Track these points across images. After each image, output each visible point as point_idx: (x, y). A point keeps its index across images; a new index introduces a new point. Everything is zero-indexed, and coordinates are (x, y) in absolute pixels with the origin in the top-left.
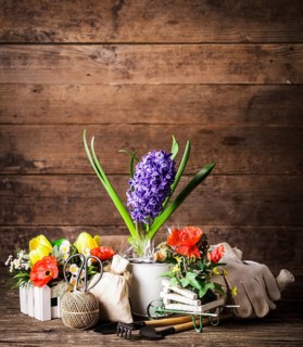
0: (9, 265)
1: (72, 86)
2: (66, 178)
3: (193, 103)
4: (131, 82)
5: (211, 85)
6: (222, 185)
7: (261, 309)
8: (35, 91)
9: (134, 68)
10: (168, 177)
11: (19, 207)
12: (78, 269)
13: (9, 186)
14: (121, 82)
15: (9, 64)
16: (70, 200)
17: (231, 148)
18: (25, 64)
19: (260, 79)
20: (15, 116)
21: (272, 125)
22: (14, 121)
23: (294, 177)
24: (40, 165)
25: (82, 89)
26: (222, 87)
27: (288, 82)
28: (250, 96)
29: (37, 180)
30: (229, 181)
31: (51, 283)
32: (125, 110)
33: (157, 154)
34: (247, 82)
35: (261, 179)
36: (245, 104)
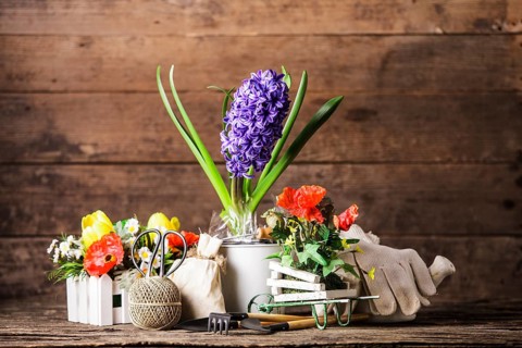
0: (53, 252)
1: (134, 38)
2: (126, 167)
3: (303, 61)
4: (216, 32)
5: (329, 36)
6: (346, 178)
7: (409, 305)
8: (82, 45)
9: (221, 13)
10: (279, 105)
11: (59, 209)
12: (150, 254)
13: (45, 180)
14: (203, 33)
15: (45, 7)
16: (131, 198)
17: (358, 125)
18: (67, 7)
19: (399, 27)
20: (54, 81)
21: (416, 93)
22: (53, 87)
23: (448, 166)
24: (89, 150)
25: (148, 41)
26: (345, 39)
27: (439, 31)
28: (384, 51)
29: (85, 171)
30: (355, 171)
31: (113, 273)
32: (209, 72)
33: (263, 75)
34: (379, 31)
35: (401, 169)
36: (377, 63)
